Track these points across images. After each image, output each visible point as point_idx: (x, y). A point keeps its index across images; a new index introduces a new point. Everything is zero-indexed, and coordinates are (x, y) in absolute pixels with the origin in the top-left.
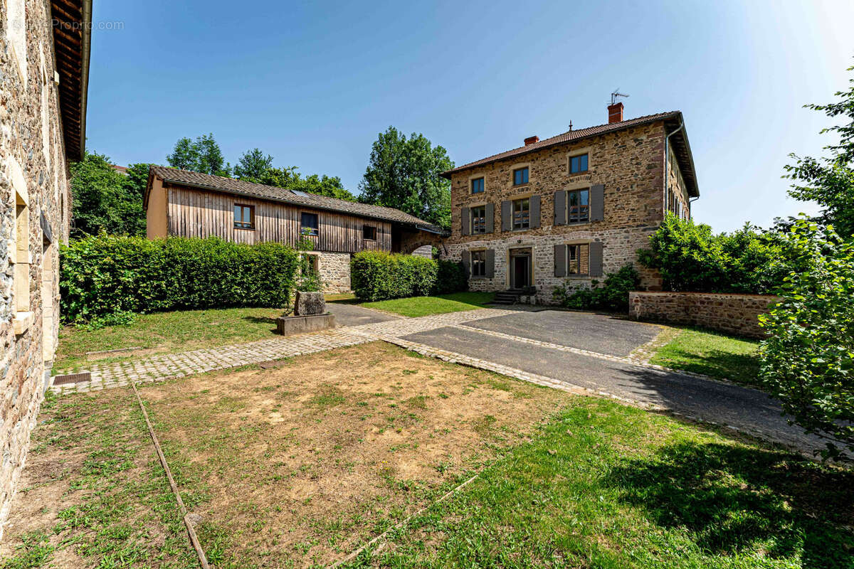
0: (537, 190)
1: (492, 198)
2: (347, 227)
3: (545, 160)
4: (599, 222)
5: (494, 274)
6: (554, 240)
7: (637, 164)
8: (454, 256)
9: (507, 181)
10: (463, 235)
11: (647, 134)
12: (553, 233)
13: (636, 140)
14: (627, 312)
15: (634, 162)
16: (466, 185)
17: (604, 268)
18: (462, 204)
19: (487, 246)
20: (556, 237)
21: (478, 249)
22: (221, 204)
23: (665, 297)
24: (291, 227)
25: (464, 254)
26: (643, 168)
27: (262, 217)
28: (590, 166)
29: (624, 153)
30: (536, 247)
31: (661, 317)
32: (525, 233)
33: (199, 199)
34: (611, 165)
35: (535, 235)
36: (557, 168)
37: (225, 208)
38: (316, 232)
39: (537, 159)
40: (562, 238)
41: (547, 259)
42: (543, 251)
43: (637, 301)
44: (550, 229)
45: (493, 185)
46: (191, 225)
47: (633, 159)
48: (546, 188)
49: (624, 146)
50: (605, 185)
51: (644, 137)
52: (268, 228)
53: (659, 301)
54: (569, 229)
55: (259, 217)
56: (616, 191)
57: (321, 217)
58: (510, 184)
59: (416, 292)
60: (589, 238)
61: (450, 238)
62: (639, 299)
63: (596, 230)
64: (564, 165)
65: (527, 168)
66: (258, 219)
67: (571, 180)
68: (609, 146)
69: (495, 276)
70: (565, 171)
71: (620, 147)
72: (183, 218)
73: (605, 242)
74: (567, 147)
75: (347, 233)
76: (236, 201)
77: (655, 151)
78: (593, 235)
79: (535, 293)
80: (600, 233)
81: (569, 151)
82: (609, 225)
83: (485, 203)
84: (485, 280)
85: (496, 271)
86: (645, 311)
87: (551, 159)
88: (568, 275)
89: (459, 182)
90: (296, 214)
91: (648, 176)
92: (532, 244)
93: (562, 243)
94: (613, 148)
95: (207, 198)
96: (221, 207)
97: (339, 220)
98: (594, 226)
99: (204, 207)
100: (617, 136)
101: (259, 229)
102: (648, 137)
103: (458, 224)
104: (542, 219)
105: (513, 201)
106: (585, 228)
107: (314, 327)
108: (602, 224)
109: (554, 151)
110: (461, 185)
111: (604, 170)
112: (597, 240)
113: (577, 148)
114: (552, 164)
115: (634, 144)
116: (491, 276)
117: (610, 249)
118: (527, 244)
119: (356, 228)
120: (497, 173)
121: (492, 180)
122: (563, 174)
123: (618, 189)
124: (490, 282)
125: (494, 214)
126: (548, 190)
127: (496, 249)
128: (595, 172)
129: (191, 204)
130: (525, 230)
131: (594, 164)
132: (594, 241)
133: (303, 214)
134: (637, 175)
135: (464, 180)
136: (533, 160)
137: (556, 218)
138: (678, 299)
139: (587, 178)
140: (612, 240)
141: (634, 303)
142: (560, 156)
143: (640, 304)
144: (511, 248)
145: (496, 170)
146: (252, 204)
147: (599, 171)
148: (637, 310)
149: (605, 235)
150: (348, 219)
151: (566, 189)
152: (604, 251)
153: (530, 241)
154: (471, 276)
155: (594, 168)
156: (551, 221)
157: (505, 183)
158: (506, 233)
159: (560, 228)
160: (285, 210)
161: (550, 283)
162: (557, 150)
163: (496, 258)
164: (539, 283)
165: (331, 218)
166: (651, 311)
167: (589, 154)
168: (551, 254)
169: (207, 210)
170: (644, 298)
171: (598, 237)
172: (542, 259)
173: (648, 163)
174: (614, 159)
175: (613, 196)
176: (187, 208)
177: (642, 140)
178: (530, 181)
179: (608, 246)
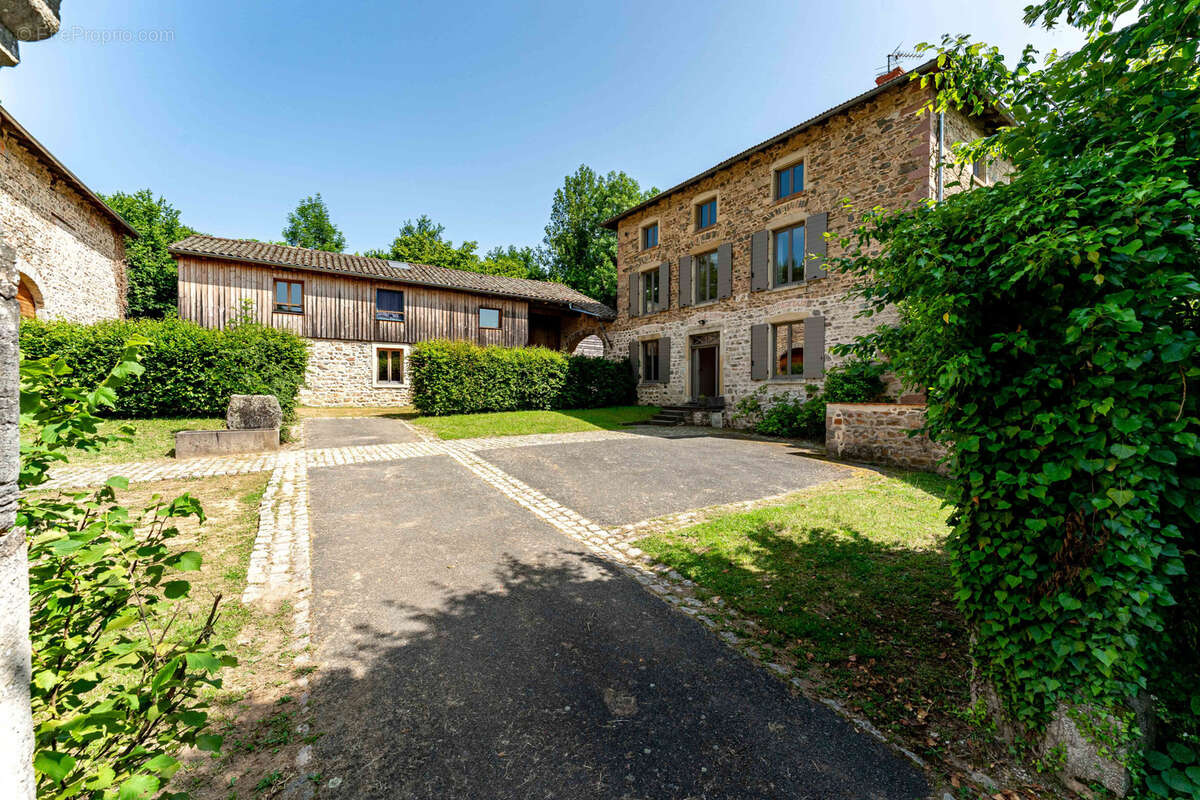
0: (728, 233)
1: (669, 255)
2: (451, 309)
3: (740, 181)
4: (819, 281)
5: (669, 379)
6: (751, 317)
7: (883, 166)
8: (620, 350)
9: (688, 224)
10: (632, 317)
11: (900, 108)
12: (750, 305)
13: (881, 123)
14: (823, 442)
15: (878, 164)
16: (635, 237)
17: (826, 363)
18: (631, 268)
19: (660, 332)
20: (754, 312)
21: (649, 339)
22: (254, 278)
23: (887, 414)
24: (360, 310)
25: (632, 346)
26: (893, 174)
27: (314, 298)
28: (805, 181)
29: (861, 150)
30: (725, 331)
31: (879, 455)
32: (711, 308)
33: (221, 274)
34: (839, 175)
35: (725, 310)
36: (757, 192)
37: (259, 286)
38: (402, 317)
39: (728, 181)
40: (763, 313)
41: (741, 350)
42: (735, 336)
43: (838, 422)
44: (746, 298)
45: (670, 232)
46: (210, 309)
47: (877, 159)
48: (740, 229)
49: (861, 139)
50: (828, 213)
51: (895, 115)
52: (324, 312)
53: (875, 421)
54: (774, 297)
55: (310, 297)
56: (847, 222)
57: (408, 295)
58: (691, 228)
59: (525, 403)
60: (804, 309)
61: (616, 322)
62: (841, 417)
63: (815, 294)
64: (766, 186)
65: (714, 199)
66: (310, 300)
67: (776, 211)
68: (837, 140)
69: (672, 380)
70: (768, 196)
71: (854, 141)
72: (199, 299)
73: (829, 316)
74: (771, 155)
75: (451, 319)
76: (275, 276)
77: (914, 137)
78: (809, 304)
79: (723, 408)
80: (821, 299)
81: (775, 160)
82: (835, 284)
83: (659, 263)
84: (657, 387)
85: (672, 373)
86: (852, 441)
87: (748, 179)
88: (773, 378)
89: (626, 234)
90: (369, 292)
91: (902, 187)
92: (720, 326)
93: (762, 323)
94: (844, 144)
95: (234, 273)
96: (254, 284)
97: (436, 298)
98: (811, 289)
99: (229, 285)
100: (849, 120)
101: (310, 313)
102: (903, 112)
103: (626, 299)
104: (735, 282)
105: (696, 256)
106: (797, 292)
107: (234, 447)
108: (825, 283)
109: (753, 164)
110: (630, 237)
111: (829, 187)
112: (816, 313)
113: (787, 153)
114: (750, 188)
115: (878, 131)
116: (666, 382)
117: (838, 327)
118: (713, 326)
119: (466, 311)
120: (675, 213)
121: (668, 225)
122: (767, 201)
123: (851, 218)
124: (664, 390)
125: (670, 278)
126: (743, 232)
127: (673, 337)
128: (814, 192)
129: (210, 280)
130: (711, 303)
131: (812, 177)
132: (811, 315)
133: (379, 290)
134: (882, 187)
135: (633, 229)
136: (722, 185)
137: (754, 279)
138: (908, 417)
139: (802, 205)
140: (840, 311)
141: (834, 426)
142: (760, 171)
143: (843, 426)
144: (691, 333)
145: (673, 209)
146: (300, 278)
147: (820, 189)
148: (839, 438)
149: (829, 304)
150: (452, 297)
151: (770, 227)
152: (828, 333)
153: (719, 320)
154: (641, 381)
155: (812, 184)
156: (748, 284)
157: (684, 228)
158: (686, 310)
159: (760, 295)
160: (351, 286)
161: (745, 391)
162: (757, 162)
163: (672, 350)
164: (730, 391)
165: (425, 297)
166: (862, 441)
167: (805, 159)
168: (747, 341)
169: (232, 289)
170: (850, 416)
171: (818, 307)
172: (735, 350)
173: (902, 161)
174: (844, 164)
175: (841, 230)
176: (204, 286)
177: (891, 120)
178: (720, 219)
179: (834, 323)
